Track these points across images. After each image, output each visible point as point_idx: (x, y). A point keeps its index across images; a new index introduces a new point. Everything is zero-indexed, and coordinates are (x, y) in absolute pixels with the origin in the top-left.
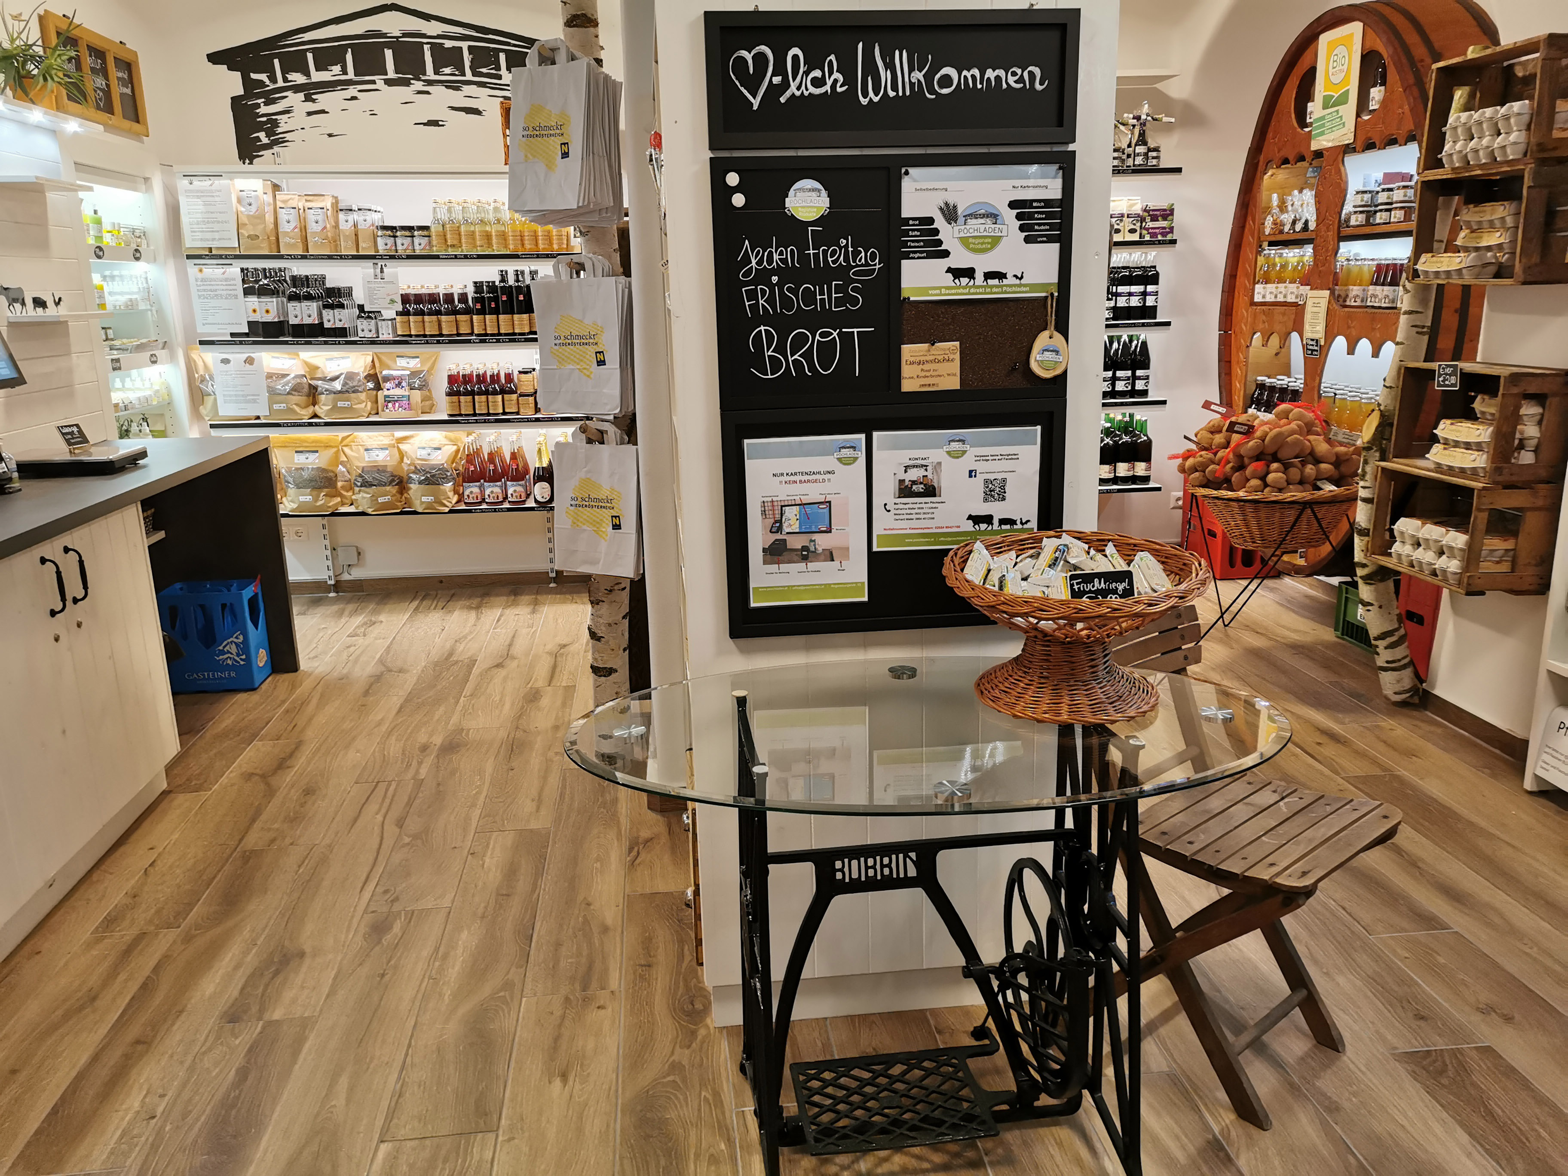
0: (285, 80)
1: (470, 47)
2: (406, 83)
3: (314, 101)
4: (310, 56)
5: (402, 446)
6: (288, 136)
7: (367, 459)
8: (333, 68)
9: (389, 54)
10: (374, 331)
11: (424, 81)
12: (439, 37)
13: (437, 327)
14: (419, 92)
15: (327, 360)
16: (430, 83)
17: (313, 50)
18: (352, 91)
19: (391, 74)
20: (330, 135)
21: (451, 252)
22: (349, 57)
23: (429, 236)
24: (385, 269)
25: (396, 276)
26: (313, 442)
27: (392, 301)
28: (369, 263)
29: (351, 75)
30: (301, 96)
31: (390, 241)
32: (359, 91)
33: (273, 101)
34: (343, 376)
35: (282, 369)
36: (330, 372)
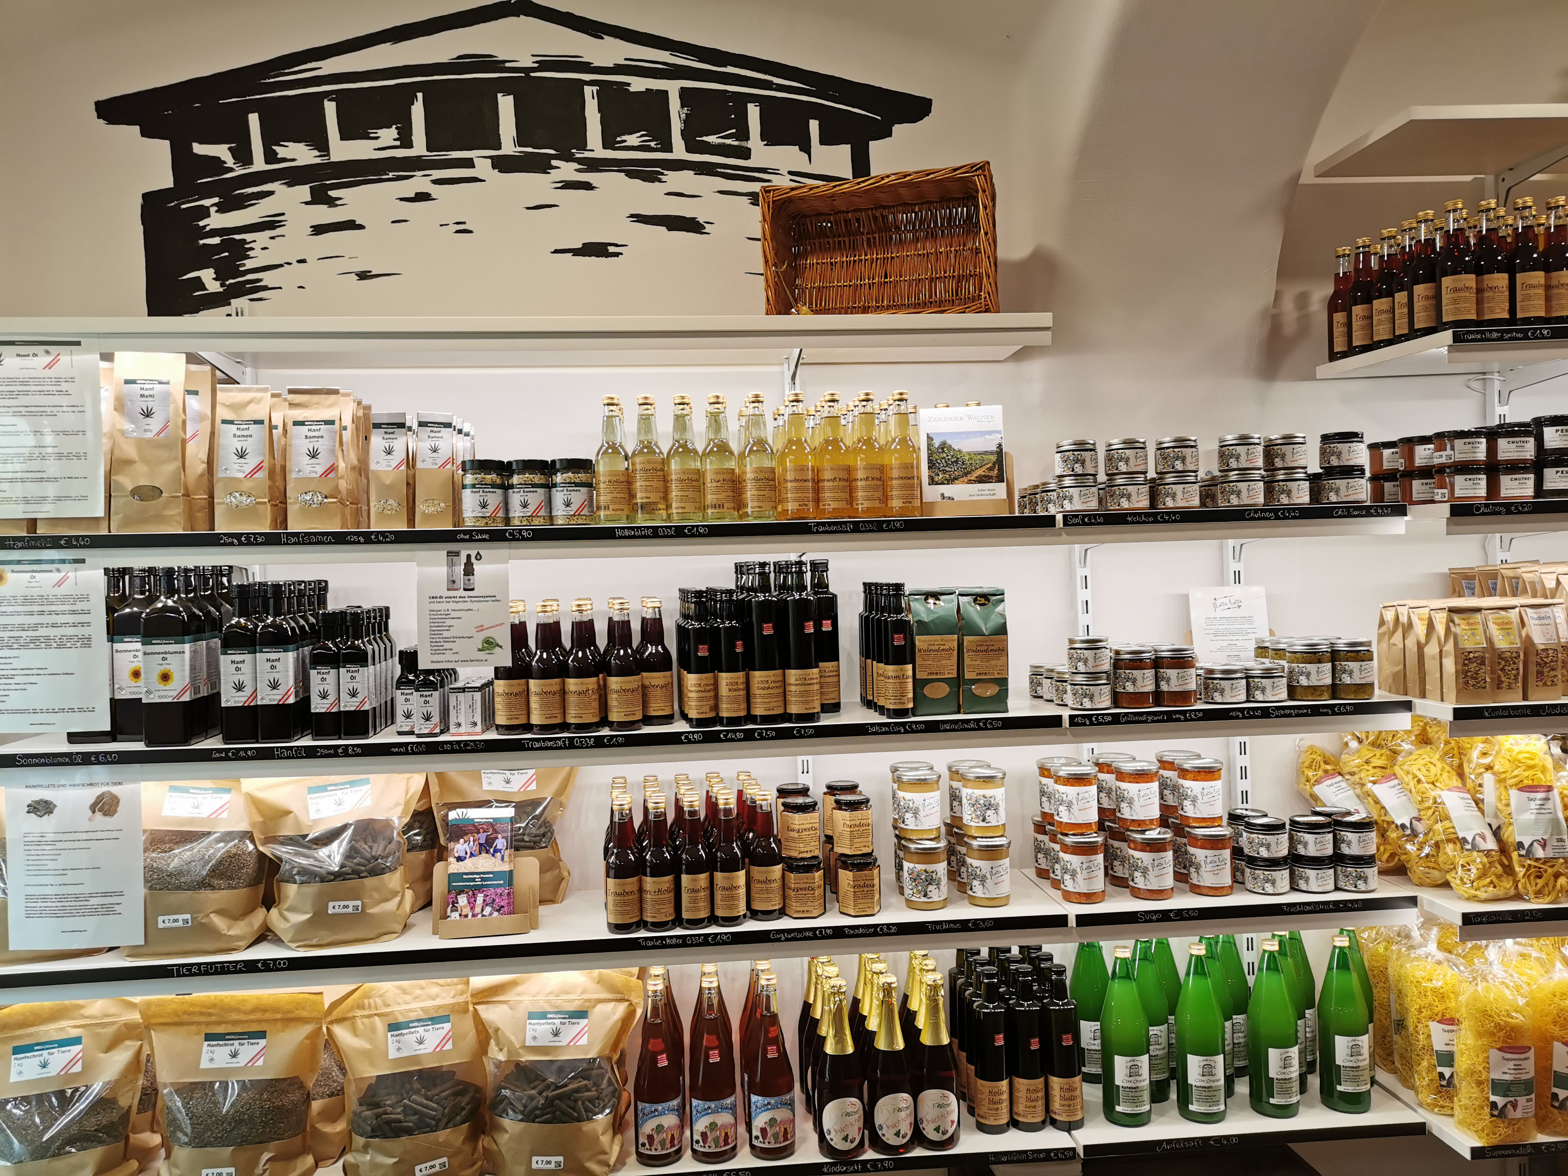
0: (270, 157)
1: (683, 92)
2: (542, 166)
3: (331, 202)
4: (330, 108)
5: (488, 1013)
6: (267, 278)
7: (393, 1054)
8: (381, 132)
9: (506, 104)
10: (436, 719)
11: (579, 161)
12: (618, 69)
13: (596, 704)
14: (569, 185)
15: (312, 790)
16: (594, 165)
17: (338, 97)
18: (419, 182)
19: (509, 147)
20: (363, 276)
21: (642, 520)
22: (418, 111)
23: (589, 485)
24: (477, 567)
25: (504, 583)
26: (254, 1010)
27: (489, 644)
28: (438, 554)
29: (419, 147)
30: (304, 192)
31: (494, 498)
32: (437, 182)
33: (240, 203)
34: (348, 834)
35: (191, 821)
36: (316, 822)
